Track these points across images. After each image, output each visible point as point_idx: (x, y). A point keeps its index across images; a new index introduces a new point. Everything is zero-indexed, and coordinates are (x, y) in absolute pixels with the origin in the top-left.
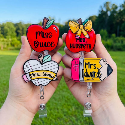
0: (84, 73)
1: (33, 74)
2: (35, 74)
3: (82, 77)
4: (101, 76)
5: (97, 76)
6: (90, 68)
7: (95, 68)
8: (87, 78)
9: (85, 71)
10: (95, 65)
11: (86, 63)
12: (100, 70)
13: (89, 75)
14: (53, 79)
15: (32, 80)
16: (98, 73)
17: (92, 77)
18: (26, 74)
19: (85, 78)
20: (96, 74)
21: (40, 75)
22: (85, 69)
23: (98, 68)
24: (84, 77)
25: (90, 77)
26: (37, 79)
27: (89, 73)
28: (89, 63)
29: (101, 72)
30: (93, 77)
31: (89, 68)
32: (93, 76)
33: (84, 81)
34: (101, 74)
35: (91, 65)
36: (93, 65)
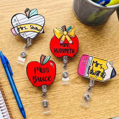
1: (21, 27)
2: (22, 28)
3: (88, 73)
5: (101, 76)
8: (92, 75)
10: (101, 65)
11: (94, 61)
12: (105, 71)
13: (94, 72)
14: (40, 32)
15: (20, 33)
16: (102, 73)
17: (96, 75)
18: (14, 28)
19: (90, 75)
20: (100, 73)
21: (27, 29)
22: (92, 67)
26: (24, 32)
28: (97, 62)
31: (96, 67)
32: (98, 75)
33: (88, 78)
34: (105, 74)
35: (98, 64)
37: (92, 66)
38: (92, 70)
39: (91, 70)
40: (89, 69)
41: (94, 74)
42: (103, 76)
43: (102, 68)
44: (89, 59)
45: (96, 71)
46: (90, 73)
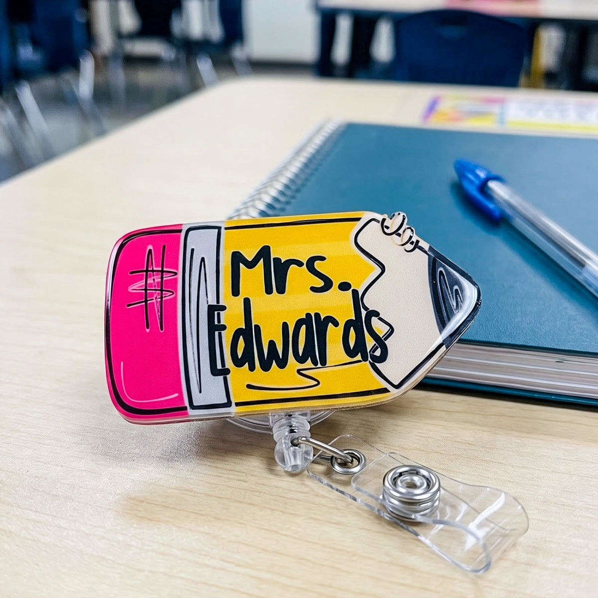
0: (227, 337)
4: (381, 342)
6: (281, 290)
7: (320, 283)
8: (259, 376)
9: (232, 318)
10: (317, 265)
11: (237, 258)
12: (370, 301)
13: (272, 344)
16: (348, 324)
17: (301, 360)
20: (334, 335)
23: (344, 286)
24: (224, 372)
25: (282, 364)
27: (271, 334)
28: (265, 252)
29: (376, 314)
30: (309, 363)
31: (269, 291)
32: (315, 353)
33: (233, 409)
35: (283, 266)
36: (300, 264)
37: (236, 292)
38: (247, 333)
39: (238, 333)
40: (215, 328)
41: (273, 359)
42: (370, 343)
43: (328, 284)
44: (193, 250)
45: (285, 326)
46: (238, 363)
